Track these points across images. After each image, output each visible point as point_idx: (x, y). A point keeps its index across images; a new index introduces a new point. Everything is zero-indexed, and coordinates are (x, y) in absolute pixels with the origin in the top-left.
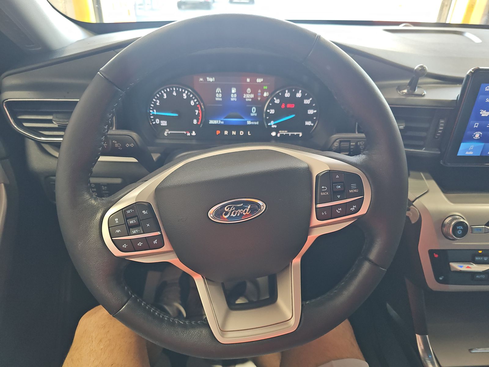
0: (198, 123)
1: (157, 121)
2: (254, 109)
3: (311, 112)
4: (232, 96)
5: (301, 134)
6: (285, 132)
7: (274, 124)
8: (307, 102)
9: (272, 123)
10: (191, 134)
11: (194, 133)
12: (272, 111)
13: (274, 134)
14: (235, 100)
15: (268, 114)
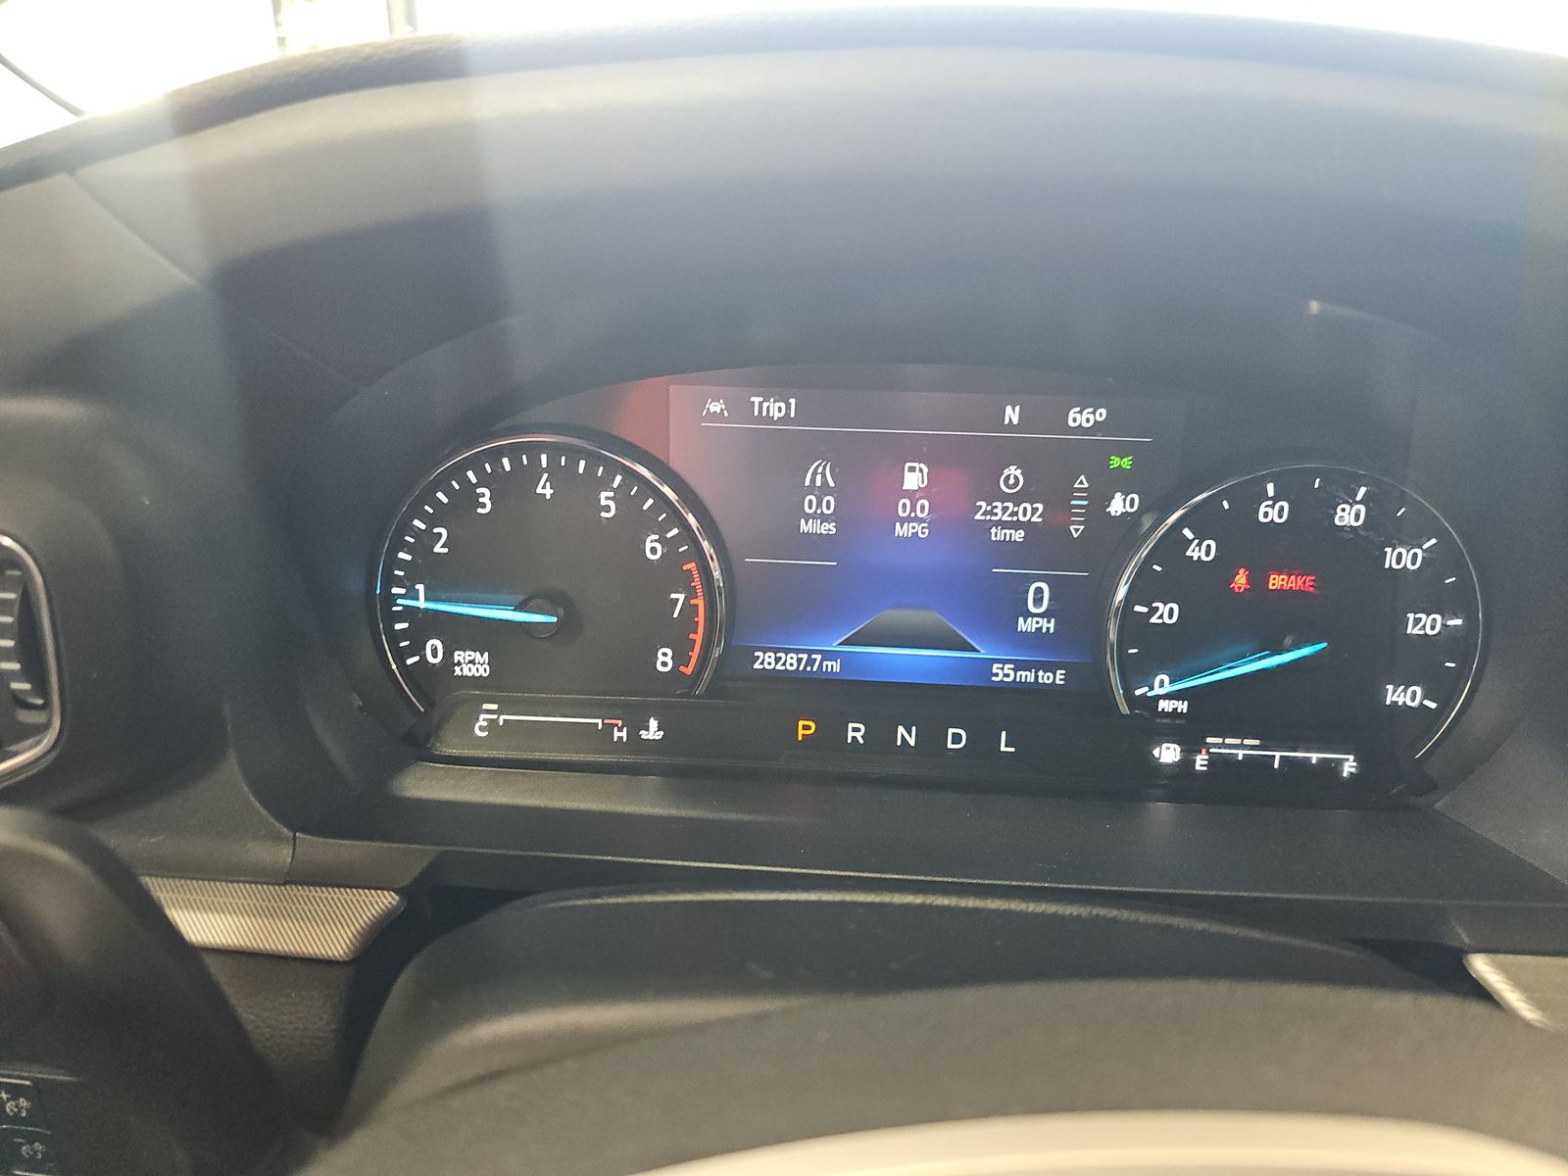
0: (682, 668)
1: (434, 650)
2: (1039, 594)
3: (1424, 624)
4: (903, 506)
5: (1349, 766)
6: (1241, 748)
7: (1169, 696)
8: (1402, 558)
9: (1162, 684)
10: (634, 735)
11: (653, 732)
12: (1166, 613)
13: (1169, 754)
14: (921, 530)
15: (1135, 627)
